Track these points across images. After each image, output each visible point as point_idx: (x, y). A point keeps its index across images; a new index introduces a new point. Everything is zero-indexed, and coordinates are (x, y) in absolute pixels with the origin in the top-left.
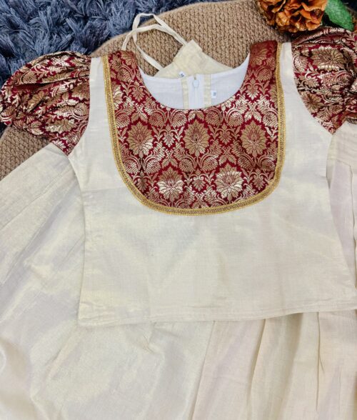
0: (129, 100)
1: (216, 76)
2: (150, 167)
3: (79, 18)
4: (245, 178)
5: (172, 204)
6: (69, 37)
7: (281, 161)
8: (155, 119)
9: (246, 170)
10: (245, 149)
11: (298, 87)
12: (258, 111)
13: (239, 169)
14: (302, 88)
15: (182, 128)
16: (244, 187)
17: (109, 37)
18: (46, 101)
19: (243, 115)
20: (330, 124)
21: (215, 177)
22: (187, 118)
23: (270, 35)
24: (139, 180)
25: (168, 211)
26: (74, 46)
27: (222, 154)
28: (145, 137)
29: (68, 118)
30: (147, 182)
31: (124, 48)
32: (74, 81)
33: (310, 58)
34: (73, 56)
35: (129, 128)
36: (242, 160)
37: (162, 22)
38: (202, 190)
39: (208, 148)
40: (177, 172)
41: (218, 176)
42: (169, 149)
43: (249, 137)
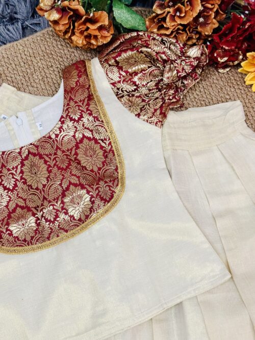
1: (36, 109)
4: (91, 193)
5: (29, 243)
7: (122, 167)
9: (90, 186)
10: (85, 167)
11: (117, 96)
12: (86, 128)
13: (83, 187)
14: (121, 95)
15: (19, 167)
16: (93, 202)
19: (74, 136)
20: (155, 119)
21: (63, 202)
22: (21, 156)
25: (27, 251)
27: (63, 179)
36: (85, 178)
38: (55, 219)
39: (49, 177)
40: (25, 210)
41: (66, 200)
42: (12, 191)
43: (85, 154)
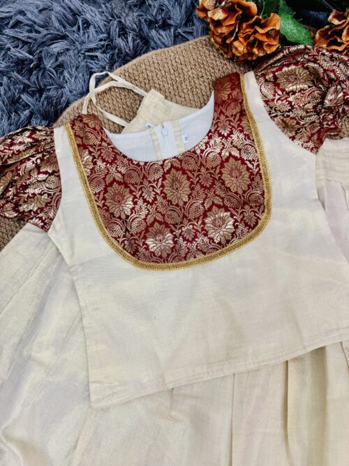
0: (99, 163)
1: (183, 120)
2: (135, 227)
3: (33, 91)
4: (235, 217)
5: (165, 260)
6: (27, 112)
7: (269, 192)
8: (130, 176)
9: (234, 209)
10: (229, 188)
11: (270, 114)
12: (234, 146)
13: (227, 210)
14: (274, 115)
15: (160, 180)
16: (236, 227)
17: (68, 104)
18: (15, 181)
19: (220, 154)
20: (311, 144)
21: (204, 223)
22: (163, 169)
23: (230, 68)
24: (126, 242)
25: (163, 268)
26: (34, 121)
27: (206, 198)
28: (123, 197)
29: (41, 194)
30: (135, 243)
31: (84, 112)
32: (40, 155)
33: (275, 82)
34: (34, 130)
35: (106, 191)
36: (229, 200)
37: (118, 78)
38: (193, 239)
39: (191, 194)
40: (164, 226)
41: (206, 221)
42: (151, 204)
43: (231, 174)
